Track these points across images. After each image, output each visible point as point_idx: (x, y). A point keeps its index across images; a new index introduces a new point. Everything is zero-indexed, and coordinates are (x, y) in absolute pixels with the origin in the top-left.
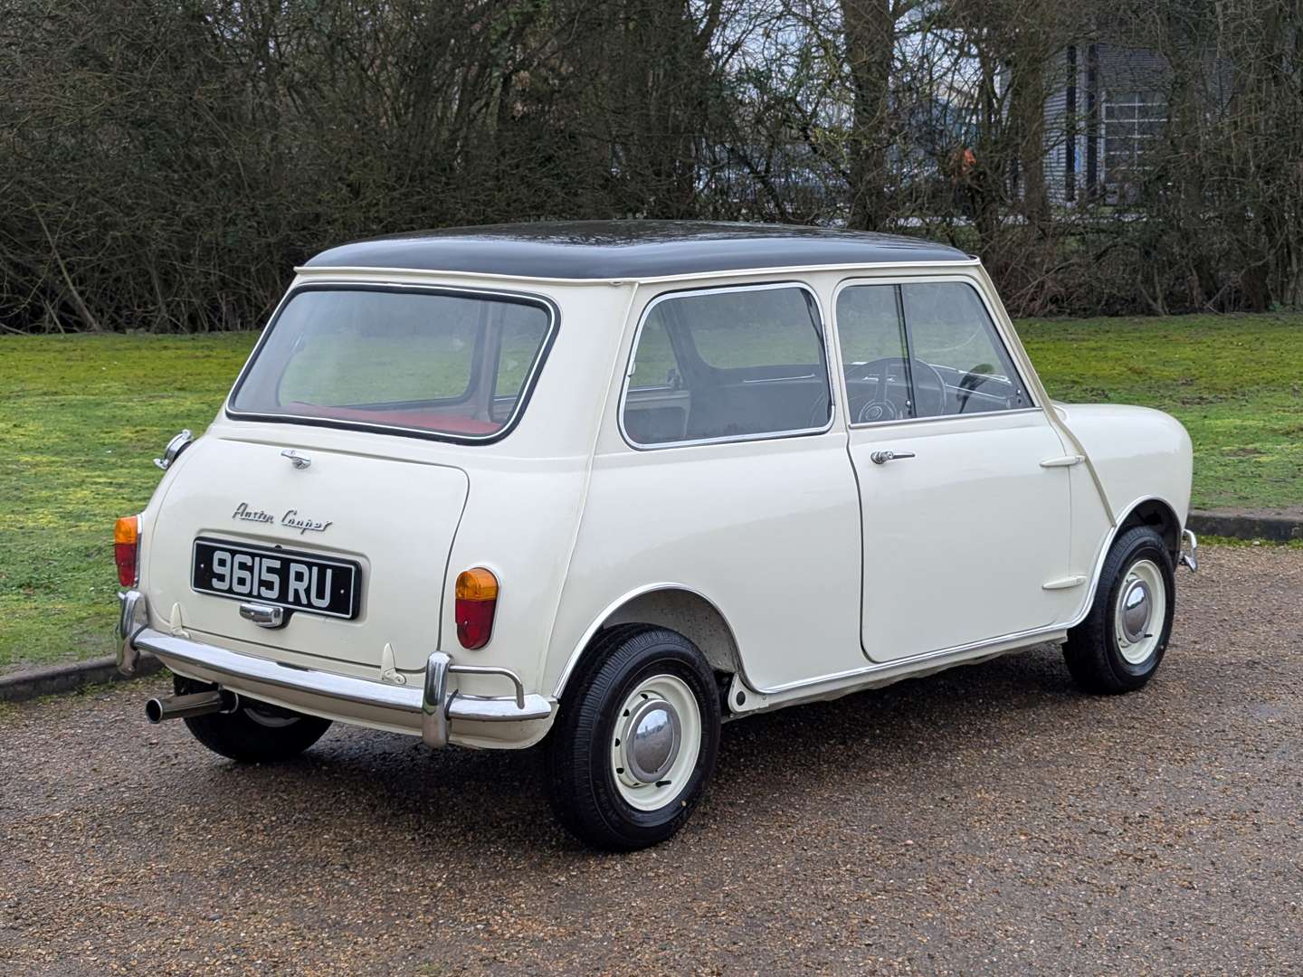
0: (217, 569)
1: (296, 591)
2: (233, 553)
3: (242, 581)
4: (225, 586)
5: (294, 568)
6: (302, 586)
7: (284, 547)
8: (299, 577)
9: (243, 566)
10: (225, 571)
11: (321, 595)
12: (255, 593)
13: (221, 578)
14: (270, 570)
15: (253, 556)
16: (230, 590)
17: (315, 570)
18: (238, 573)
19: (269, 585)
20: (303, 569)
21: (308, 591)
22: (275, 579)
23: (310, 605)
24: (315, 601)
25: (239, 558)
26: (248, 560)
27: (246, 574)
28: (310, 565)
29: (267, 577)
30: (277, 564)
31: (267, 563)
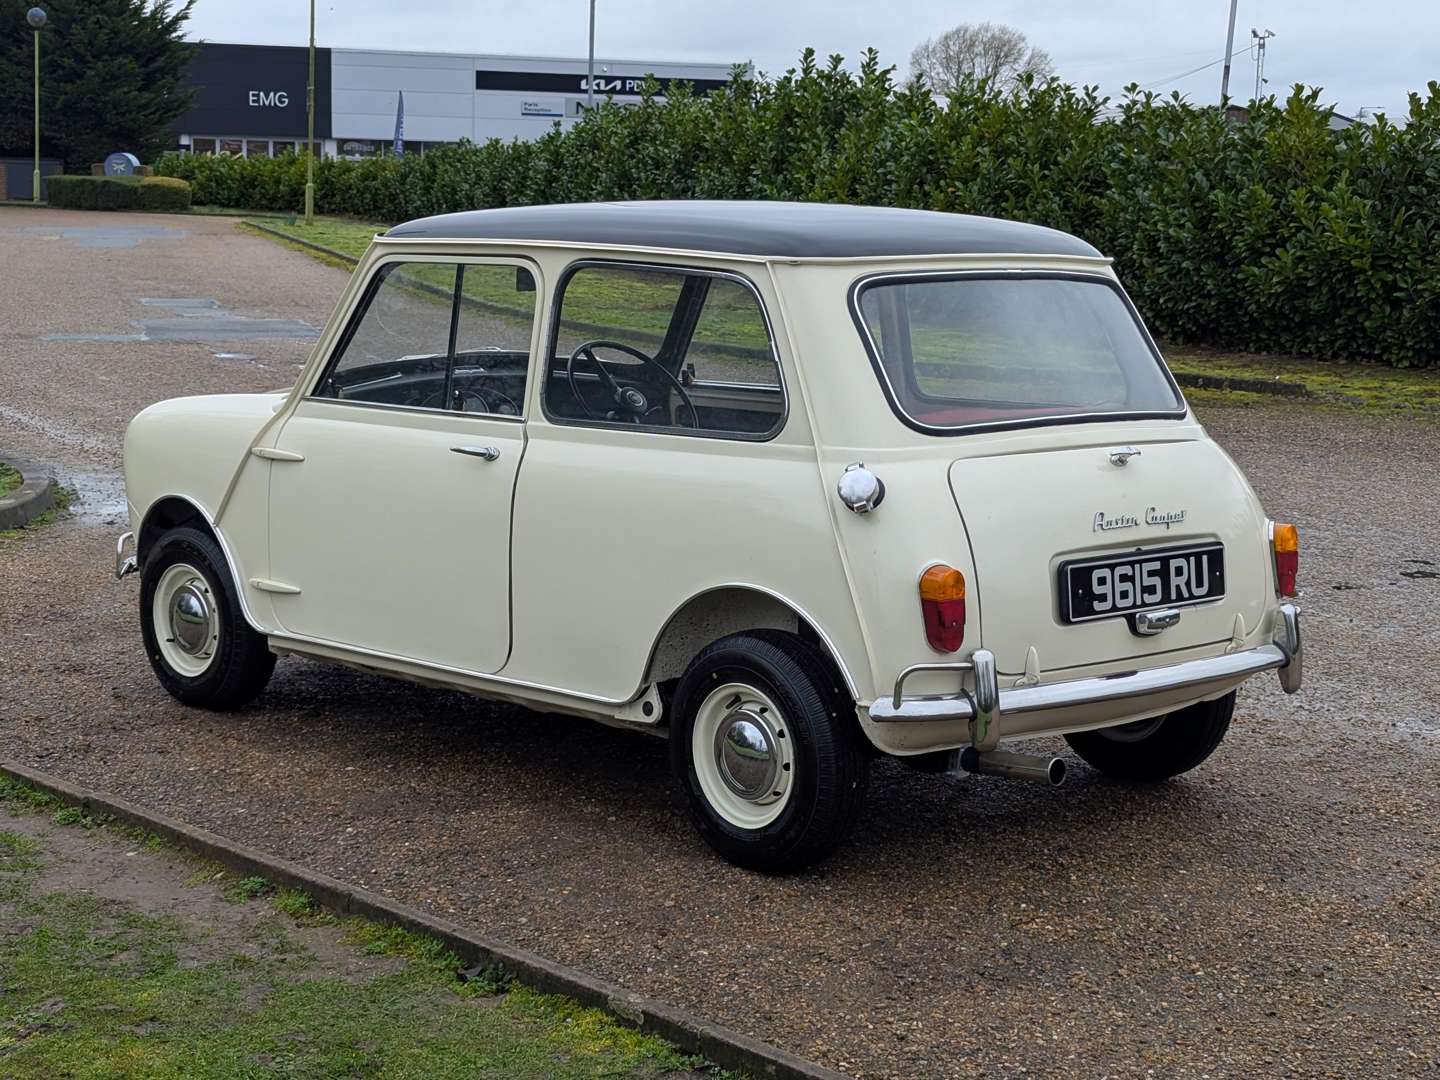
0: (1097, 589)
1: (1178, 587)
2: (1112, 567)
3: (1124, 595)
4: (1108, 605)
5: (1174, 564)
6: (1181, 581)
7: (1144, 548)
8: (1179, 571)
9: (1124, 578)
10: (1106, 589)
11: (1200, 584)
12: (1139, 602)
13: (1103, 598)
14: (1151, 574)
15: (1132, 564)
16: (1114, 608)
17: (1192, 559)
18: (1120, 587)
19: (1151, 590)
20: (1182, 562)
21: (1188, 584)
22: (1157, 581)
23: (1192, 597)
24: (1196, 592)
25: (1119, 571)
26: (1127, 570)
27: (1128, 586)
28: (1187, 557)
29: (1148, 581)
30: (1157, 565)
31: (1147, 567)
